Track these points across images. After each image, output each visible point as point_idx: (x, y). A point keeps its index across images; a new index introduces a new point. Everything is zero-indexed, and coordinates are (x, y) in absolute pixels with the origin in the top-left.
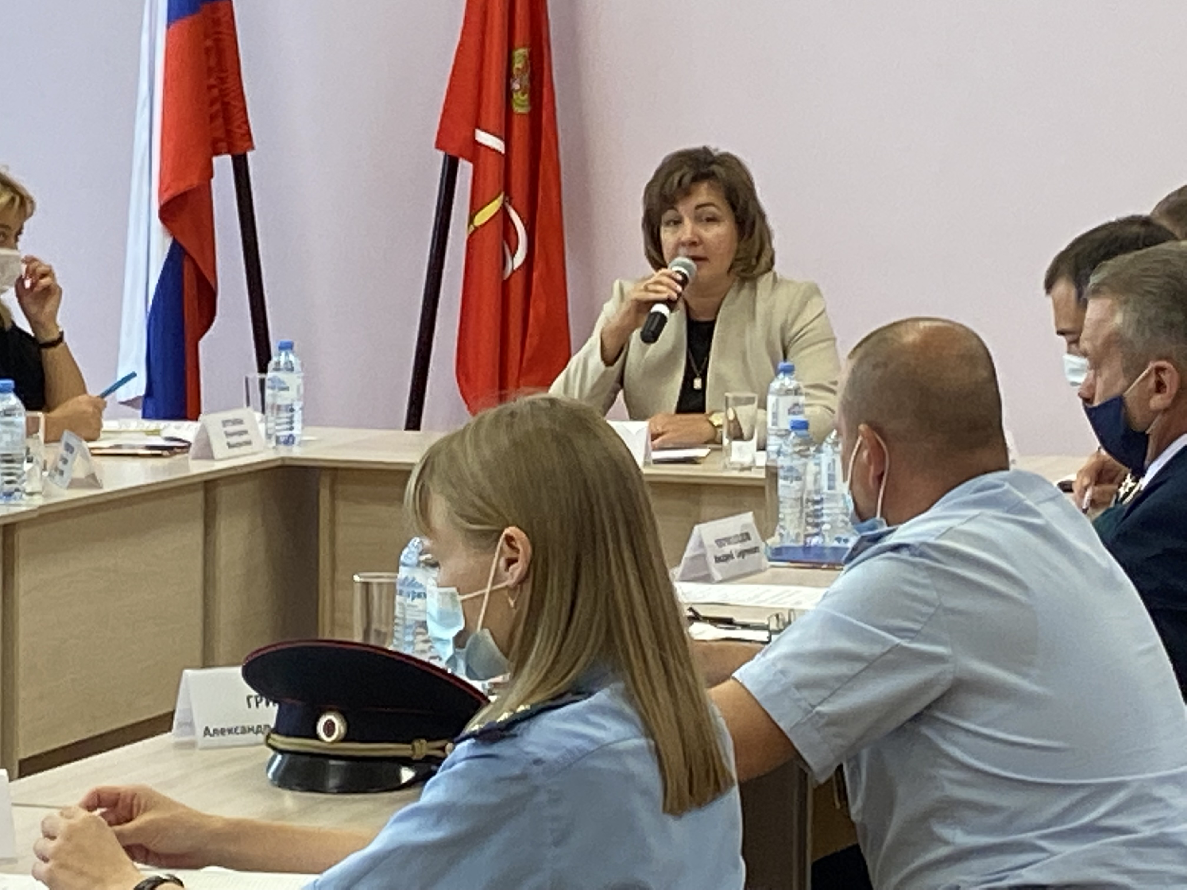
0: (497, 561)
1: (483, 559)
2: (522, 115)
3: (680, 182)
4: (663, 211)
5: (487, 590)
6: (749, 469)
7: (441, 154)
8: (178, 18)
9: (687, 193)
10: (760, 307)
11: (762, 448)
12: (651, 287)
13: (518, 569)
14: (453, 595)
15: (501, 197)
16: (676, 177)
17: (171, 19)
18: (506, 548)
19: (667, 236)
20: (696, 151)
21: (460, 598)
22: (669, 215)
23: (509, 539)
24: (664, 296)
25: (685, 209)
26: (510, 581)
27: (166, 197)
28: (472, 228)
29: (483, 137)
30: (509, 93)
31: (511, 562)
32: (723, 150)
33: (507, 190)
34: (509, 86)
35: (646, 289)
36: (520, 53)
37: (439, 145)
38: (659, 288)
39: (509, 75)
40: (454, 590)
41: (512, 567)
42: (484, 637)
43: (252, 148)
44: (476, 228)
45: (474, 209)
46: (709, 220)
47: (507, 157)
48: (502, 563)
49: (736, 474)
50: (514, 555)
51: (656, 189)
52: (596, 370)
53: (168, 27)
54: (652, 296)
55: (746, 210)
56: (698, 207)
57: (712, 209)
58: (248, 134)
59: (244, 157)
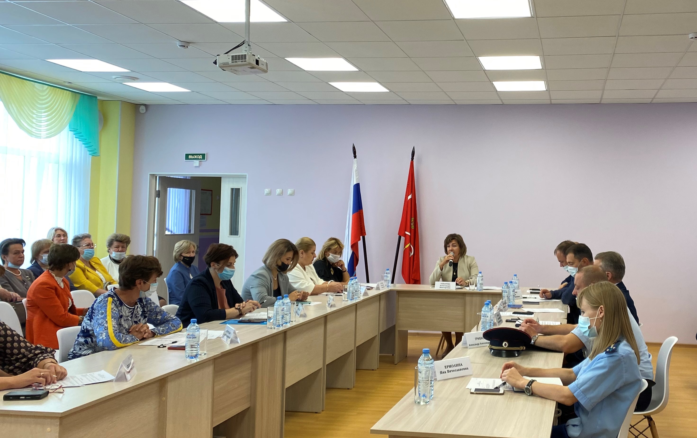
0: (598, 312)
1: (595, 312)
2: (413, 229)
3: (449, 240)
4: (447, 245)
5: (596, 318)
6: (474, 290)
7: (398, 235)
8: (354, 213)
9: (451, 242)
10: (465, 261)
11: (476, 286)
12: (449, 257)
13: (602, 314)
14: (588, 318)
15: (410, 243)
16: (449, 239)
17: (353, 212)
18: (600, 309)
19: (448, 249)
20: (453, 234)
21: (589, 319)
22: (448, 245)
23: (601, 308)
24: (452, 259)
25: (451, 244)
26: (601, 316)
27: (352, 243)
28: (405, 249)
29: (407, 233)
30: (411, 225)
31: (601, 313)
32: (458, 234)
33: (410, 242)
34: (411, 224)
35: (448, 258)
36: (413, 219)
37: (398, 234)
38: (450, 257)
39: (411, 223)
40: (588, 317)
41: (601, 314)
42: (595, 328)
43: (366, 235)
44: (406, 248)
45: (405, 245)
46: (454, 246)
47: (410, 236)
48: (599, 313)
49: (471, 291)
50: (602, 311)
51: (446, 241)
52: (439, 272)
53: (353, 214)
54: (449, 259)
55: (461, 244)
56: (453, 244)
57: (455, 244)
58: (365, 232)
59: (364, 236)
